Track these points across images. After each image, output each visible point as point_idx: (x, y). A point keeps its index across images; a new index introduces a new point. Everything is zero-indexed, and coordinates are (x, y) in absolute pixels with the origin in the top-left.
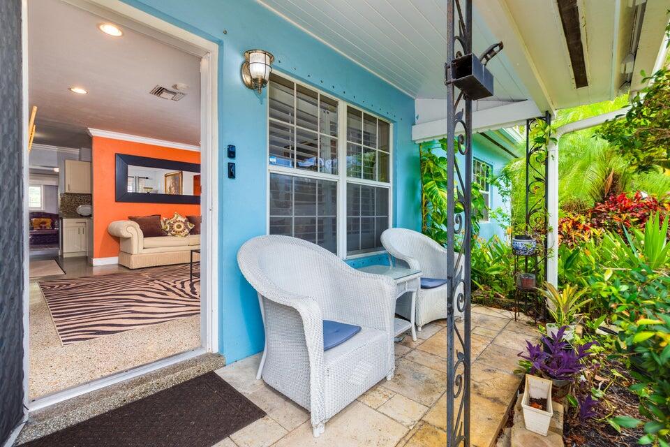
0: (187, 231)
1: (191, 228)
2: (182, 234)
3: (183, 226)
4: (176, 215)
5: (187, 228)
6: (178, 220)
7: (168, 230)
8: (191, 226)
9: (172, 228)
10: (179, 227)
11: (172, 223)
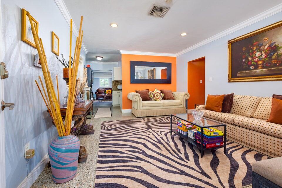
0: (161, 98)
1: (163, 96)
2: (159, 100)
3: (159, 96)
4: (156, 90)
5: (161, 96)
6: (156, 92)
7: (152, 97)
8: (163, 95)
9: (154, 96)
10: (157, 96)
11: (154, 93)
